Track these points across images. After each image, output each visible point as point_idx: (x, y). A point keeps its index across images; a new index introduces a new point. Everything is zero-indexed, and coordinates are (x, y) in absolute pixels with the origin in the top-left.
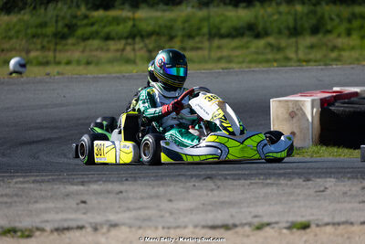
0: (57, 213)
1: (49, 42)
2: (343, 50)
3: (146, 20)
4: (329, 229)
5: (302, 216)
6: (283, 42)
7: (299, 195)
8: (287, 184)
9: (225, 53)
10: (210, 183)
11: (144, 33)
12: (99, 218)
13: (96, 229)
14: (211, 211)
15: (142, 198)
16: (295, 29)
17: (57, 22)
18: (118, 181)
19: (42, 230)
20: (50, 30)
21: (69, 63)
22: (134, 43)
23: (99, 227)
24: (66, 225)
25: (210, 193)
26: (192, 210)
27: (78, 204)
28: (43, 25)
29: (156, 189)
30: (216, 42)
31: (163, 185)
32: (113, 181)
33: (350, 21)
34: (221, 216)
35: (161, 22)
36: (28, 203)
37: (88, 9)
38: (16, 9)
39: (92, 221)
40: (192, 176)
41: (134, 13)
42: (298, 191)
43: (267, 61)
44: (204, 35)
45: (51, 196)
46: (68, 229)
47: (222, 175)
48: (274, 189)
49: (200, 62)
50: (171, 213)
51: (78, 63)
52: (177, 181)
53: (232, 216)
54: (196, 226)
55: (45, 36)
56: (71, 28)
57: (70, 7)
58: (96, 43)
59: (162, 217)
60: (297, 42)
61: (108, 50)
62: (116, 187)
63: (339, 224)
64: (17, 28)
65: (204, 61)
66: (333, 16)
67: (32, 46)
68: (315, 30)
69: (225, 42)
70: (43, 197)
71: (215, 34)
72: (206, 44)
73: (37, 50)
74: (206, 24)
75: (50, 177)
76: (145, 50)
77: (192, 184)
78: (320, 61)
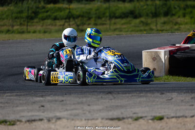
0: (28, 112)
1: (24, 21)
2: (181, 24)
3: (76, 9)
4: (174, 120)
5: (160, 113)
6: (149, 21)
7: (158, 102)
8: (151, 96)
9: (118, 26)
10: (110, 96)
11: (75, 16)
12: (51, 115)
13: (49, 120)
14: (111, 111)
15: (74, 104)
16: (156, 13)
17: (28, 10)
18: (61, 95)
19: (21, 121)
20: (25, 15)
21: (35, 32)
22: (70, 22)
23: (51, 119)
24: (33, 118)
25: (110, 101)
26: (100, 110)
27: (39, 107)
28: (21, 12)
29: (81, 99)
30: (113, 21)
31: (85, 97)
32: (59, 95)
33: (185, 9)
34: (116, 113)
35: (84, 10)
36: (13, 107)
37: (45, 3)
38: (7, 4)
39: (47, 116)
40: (100, 92)
41: (69, 5)
42: (157, 100)
43: (141, 31)
44: (107, 17)
45: (26, 103)
46: (34, 120)
47: (116, 91)
49: (105, 31)
50: (89, 112)
51: (40, 32)
52: (93, 95)
53: (122, 113)
54: (102, 119)
55: (22, 18)
56: (36, 13)
57: (35, 3)
58: (49, 21)
60: (156, 21)
61: (56, 25)
62: (61, 98)
63: (179, 117)
64: (7, 13)
65: (107, 30)
66: (176, 7)
67: (15, 23)
68: (166, 14)
69: (118, 20)
70: (21, 104)
71: (113, 16)
72: (108, 22)
73: (18, 25)
74: (108, 11)
75: (25, 93)
76: (75, 25)
77: (101, 96)
78: (169, 30)
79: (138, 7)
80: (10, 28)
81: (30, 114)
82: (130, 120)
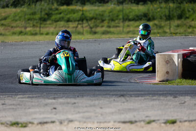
0: (40, 114)
1: (37, 23)
2: (195, 28)
3: (89, 11)
4: (186, 123)
5: (172, 117)
6: (163, 24)
7: (170, 105)
8: (164, 100)
9: (132, 29)
10: (123, 99)
11: (88, 18)
12: (63, 117)
13: (61, 123)
14: (123, 113)
15: (86, 107)
16: (169, 16)
17: (41, 12)
18: (73, 97)
19: (32, 123)
20: (37, 16)
21: (47, 34)
22: (83, 24)
23: (63, 122)
24: (45, 120)
25: (123, 104)
26: (112, 113)
27: (52, 109)
28: (34, 14)
29: (93, 102)
30: (127, 23)
31: (98, 99)
32: (71, 97)
34: (129, 116)
35: (97, 12)
36: (25, 109)
37: (58, 5)
38: (20, 5)
39: (59, 118)
40: (113, 95)
41: (83, 7)
42: (170, 103)
43: (154, 33)
44: (120, 19)
45: (38, 105)
46: (46, 123)
47: (129, 94)
48: (157, 102)
49: (118, 34)
50: (102, 115)
51: (53, 34)
52: (105, 97)
53: (134, 117)
54: (115, 122)
56: (49, 15)
57: (48, 4)
58: (62, 23)
59: (97, 116)
60: (170, 23)
61: (68, 27)
62: (73, 100)
63: (192, 121)
64: (20, 15)
65: (120, 33)
66: (190, 10)
67: (28, 25)
68: (180, 17)
69: (131, 23)
71: (126, 19)
72: (121, 24)
73: (31, 27)
74: (121, 13)
75: (37, 95)
76: (89, 27)
77: (113, 99)
78: (182, 33)
79: (152, 10)
80: (23, 30)
81: (42, 116)
82: (142, 123)
